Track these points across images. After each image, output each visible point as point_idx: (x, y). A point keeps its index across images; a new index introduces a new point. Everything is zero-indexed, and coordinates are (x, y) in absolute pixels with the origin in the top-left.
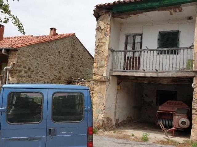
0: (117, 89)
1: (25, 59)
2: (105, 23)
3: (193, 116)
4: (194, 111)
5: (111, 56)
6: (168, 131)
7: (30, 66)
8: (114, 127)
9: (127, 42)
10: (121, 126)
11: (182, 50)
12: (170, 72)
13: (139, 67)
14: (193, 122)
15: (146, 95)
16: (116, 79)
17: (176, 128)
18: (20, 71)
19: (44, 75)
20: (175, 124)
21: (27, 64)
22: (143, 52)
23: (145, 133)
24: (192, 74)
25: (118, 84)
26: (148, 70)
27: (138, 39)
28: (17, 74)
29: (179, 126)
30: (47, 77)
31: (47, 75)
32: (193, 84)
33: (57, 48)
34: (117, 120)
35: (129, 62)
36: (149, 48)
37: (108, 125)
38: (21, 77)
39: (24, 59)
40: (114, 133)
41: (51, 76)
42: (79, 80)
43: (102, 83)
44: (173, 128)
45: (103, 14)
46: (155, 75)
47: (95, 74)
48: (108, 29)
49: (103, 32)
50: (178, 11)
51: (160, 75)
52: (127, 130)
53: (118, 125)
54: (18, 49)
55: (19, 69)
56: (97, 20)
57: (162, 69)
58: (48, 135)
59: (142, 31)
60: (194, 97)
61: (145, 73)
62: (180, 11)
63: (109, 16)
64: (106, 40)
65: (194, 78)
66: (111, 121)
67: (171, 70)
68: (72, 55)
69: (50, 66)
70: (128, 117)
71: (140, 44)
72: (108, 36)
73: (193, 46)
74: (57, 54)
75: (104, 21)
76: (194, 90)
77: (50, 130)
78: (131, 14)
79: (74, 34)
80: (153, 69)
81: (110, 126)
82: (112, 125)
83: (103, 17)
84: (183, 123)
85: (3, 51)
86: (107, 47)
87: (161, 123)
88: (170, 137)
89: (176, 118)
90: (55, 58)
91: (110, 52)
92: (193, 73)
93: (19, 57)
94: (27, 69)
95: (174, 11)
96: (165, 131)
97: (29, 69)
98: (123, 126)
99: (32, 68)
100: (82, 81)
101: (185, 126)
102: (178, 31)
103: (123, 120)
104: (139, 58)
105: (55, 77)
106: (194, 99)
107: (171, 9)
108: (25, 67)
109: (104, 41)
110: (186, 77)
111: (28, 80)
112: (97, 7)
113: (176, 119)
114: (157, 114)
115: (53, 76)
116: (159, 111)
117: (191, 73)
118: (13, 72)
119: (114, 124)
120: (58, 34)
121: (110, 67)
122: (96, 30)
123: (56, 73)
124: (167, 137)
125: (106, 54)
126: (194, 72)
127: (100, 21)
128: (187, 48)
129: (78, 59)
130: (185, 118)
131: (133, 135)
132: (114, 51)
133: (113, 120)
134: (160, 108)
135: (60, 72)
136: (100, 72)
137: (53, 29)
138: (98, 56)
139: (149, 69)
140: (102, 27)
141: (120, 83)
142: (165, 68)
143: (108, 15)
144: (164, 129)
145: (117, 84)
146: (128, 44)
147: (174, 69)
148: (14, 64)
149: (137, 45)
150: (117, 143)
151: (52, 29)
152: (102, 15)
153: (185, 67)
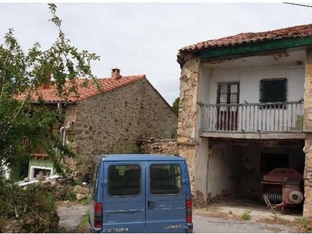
0: (208, 153)
1: (86, 115)
2: (191, 71)
3: (305, 188)
4: (306, 182)
5: (200, 111)
6: (275, 207)
7: (92, 124)
8: (206, 203)
9: (220, 91)
10: (214, 202)
11: (290, 105)
12: (276, 132)
13: (236, 127)
14: (305, 195)
15: (247, 160)
16: (207, 142)
17: (286, 204)
18: (80, 132)
19: (109, 135)
20: (284, 198)
21: (88, 122)
22: (240, 107)
23: (245, 210)
24: (302, 136)
25: (210, 147)
26: (247, 130)
27: (234, 89)
28: (77, 136)
29: (289, 200)
30: (111, 138)
31: (111, 135)
32: (304, 148)
33: (123, 97)
34: (209, 195)
35: (223, 119)
36: (249, 103)
37: (199, 200)
38: (81, 139)
39: (84, 115)
40: (207, 210)
41: (117, 136)
42: (152, 139)
43: (190, 147)
44: (282, 204)
45: (189, 59)
46: (256, 137)
47: (180, 136)
48: (196, 79)
49: (190, 82)
50: (283, 55)
51: (264, 137)
52: (222, 208)
53: (211, 201)
54: (77, 103)
55: (79, 128)
56: (182, 67)
57: (266, 129)
58: (148, 209)
59: (240, 79)
60: (306, 164)
61: (245, 134)
62: (287, 55)
63: (197, 62)
64: (194, 92)
65: (306, 141)
66: (202, 195)
67: (276, 130)
68: (142, 105)
69: (115, 122)
70: (223, 191)
71: (236, 95)
72: (196, 88)
73: (302, 100)
74: (124, 105)
75: (190, 68)
76: (306, 155)
77: (149, 203)
78: (225, 59)
79: (145, 76)
80: (254, 129)
81: (201, 203)
82: (203, 201)
83: (189, 63)
84: (295, 197)
85: (59, 105)
86: (195, 100)
87: (266, 197)
88: (277, 214)
89: (285, 190)
90: (121, 110)
91: (199, 107)
92: (304, 135)
93: (78, 113)
94: (87, 129)
95: (278, 55)
96: (271, 207)
97: (91, 128)
98: (217, 202)
99: (93, 126)
100: (156, 142)
101: (297, 201)
102: (285, 80)
103: (217, 195)
104: (237, 113)
105: (121, 136)
106: (306, 167)
107: (275, 53)
108: (85, 126)
109: (191, 93)
110: (296, 140)
111: (89, 143)
112: (181, 51)
113: (286, 192)
114: (262, 185)
115: (118, 136)
116: (264, 181)
117: (302, 134)
118: (71, 133)
119: (205, 199)
120: (123, 76)
121: (199, 127)
122: (180, 79)
123: (122, 131)
124: (274, 215)
125: (194, 109)
126: (305, 133)
127: (186, 69)
128: (296, 103)
129: (150, 110)
130: (296, 190)
131: (231, 213)
132: (203, 105)
133: (205, 194)
134: (265, 178)
135: (127, 130)
136: (186, 132)
137: (116, 71)
138: (183, 112)
139: (250, 129)
140: (189, 76)
141: (211, 146)
142: (269, 128)
143: (195, 61)
144: (269, 204)
145: (208, 147)
146: (221, 95)
147: (281, 130)
148: (73, 123)
149: (233, 96)
150: (211, 222)
151: (114, 70)
152: (188, 61)
153: (294, 126)
